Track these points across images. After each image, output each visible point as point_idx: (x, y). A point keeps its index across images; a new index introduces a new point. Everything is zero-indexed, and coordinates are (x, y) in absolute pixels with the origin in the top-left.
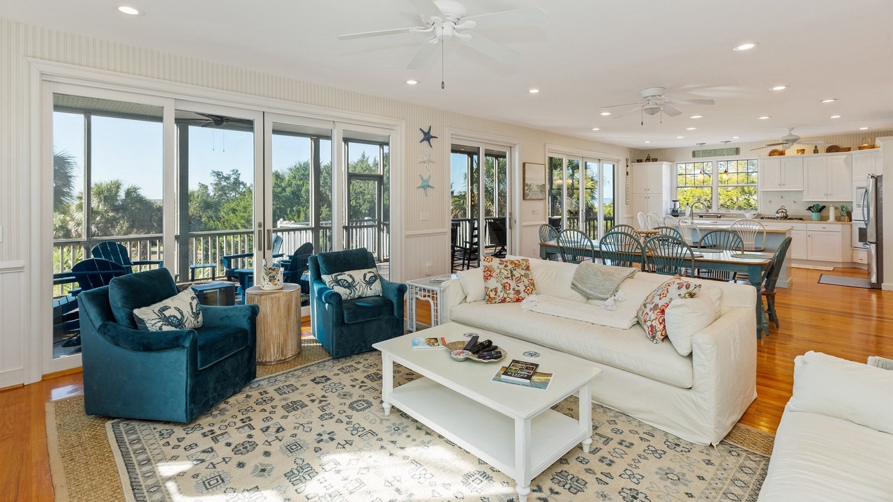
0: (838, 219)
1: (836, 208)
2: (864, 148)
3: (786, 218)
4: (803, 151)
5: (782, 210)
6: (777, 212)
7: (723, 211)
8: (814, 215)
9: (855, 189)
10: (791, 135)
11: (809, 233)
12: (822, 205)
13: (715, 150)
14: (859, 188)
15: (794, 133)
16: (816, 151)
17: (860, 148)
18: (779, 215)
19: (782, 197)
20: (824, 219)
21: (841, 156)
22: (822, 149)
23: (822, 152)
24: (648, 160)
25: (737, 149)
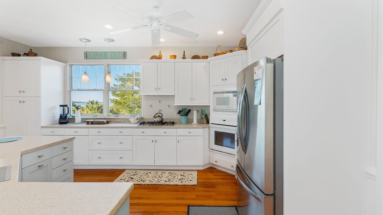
0: (200, 122)
1: (198, 112)
2: (219, 54)
3: (161, 122)
4: (175, 57)
5: (159, 115)
6: (155, 117)
7: (112, 116)
8: (183, 119)
9: (212, 93)
11: (179, 138)
12: (188, 109)
14: (215, 93)
16: (184, 58)
17: (215, 55)
18: (156, 120)
19: (160, 102)
20: (189, 122)
22: (188, 57)
23: (188, 59)
24: (27, 54)
25: (124, 52)
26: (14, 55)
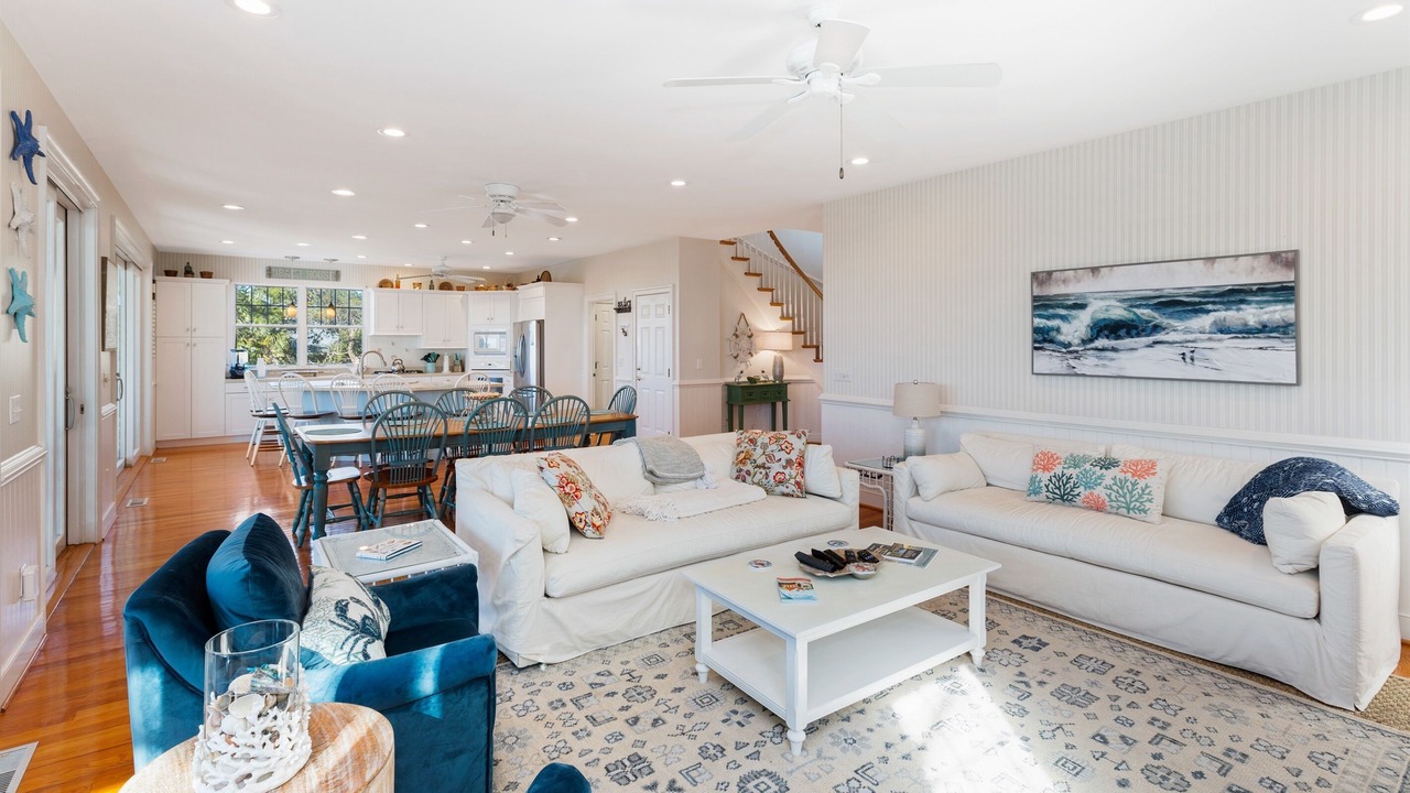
1: (450, 357)
2: (481, 288)
3: (402, 371)
4: (420, 285)
5: (398, 362)
6: (394, 364)
8: (430, 366)
10: (444, 265)
13: (304, 270)
15: (447, 263)
16: (432, 287)
17: (477, 289)
18: (396, 368)
19: (392, 344)
20: (438, 371)
21: (455, 296)
22: (436, 285)
23: (437, 289)
24: (189, 272)
25: (337, 272)
26: (168, 273)
